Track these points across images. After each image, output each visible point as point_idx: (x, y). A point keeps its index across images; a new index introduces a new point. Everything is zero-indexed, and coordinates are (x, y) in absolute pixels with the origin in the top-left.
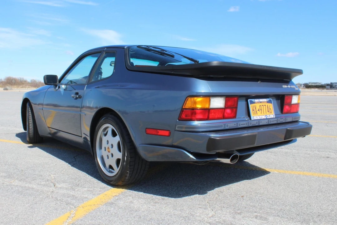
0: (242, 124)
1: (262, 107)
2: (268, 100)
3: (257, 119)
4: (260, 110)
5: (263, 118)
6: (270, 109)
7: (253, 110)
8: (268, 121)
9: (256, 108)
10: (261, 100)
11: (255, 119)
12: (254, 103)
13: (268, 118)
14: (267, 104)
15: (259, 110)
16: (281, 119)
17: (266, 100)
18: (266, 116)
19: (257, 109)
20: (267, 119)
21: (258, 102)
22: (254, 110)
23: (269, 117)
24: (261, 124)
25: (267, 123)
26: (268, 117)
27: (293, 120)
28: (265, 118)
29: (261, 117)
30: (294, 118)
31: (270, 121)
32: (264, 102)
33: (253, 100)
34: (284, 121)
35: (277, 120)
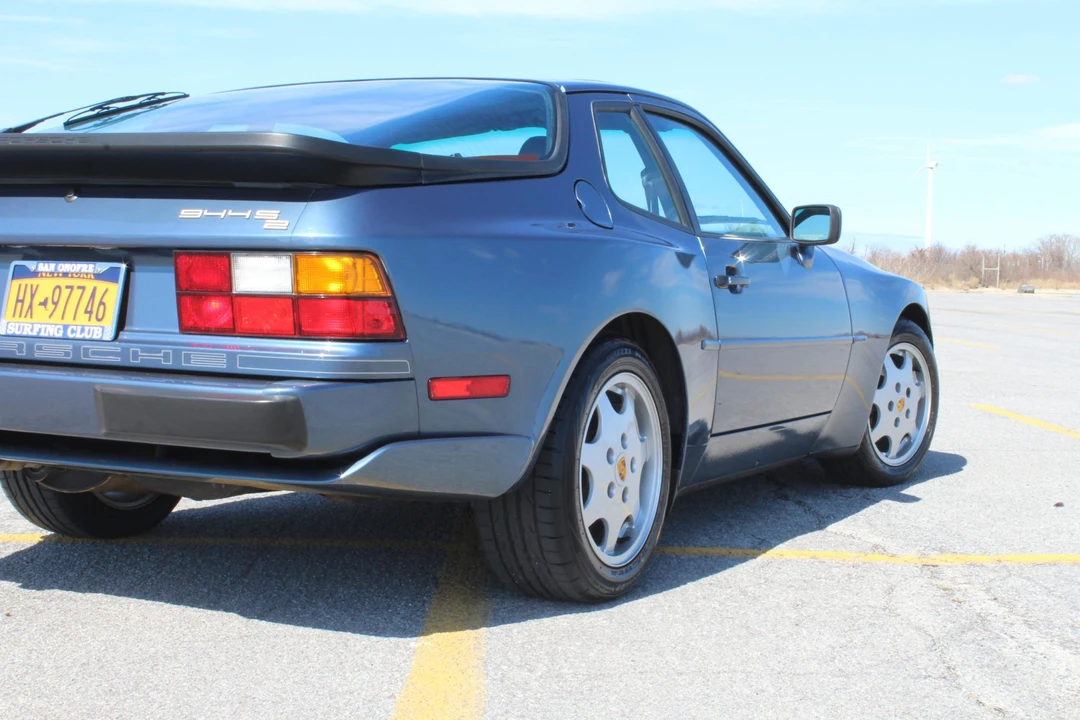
1: (66, 292)
2: (103, 267)
3: (18, 333)
4: (50, 301)
5: (47, 335)
6: (102, 303)
7: (18, 301)
8: (76, 349)
9: (33, 296)
10: (66, 267)
11: (9, 333)
12: (35, 274)
13: (70, 335)
14: (90, 285)
15: (44, 303)
16: (143, 350)
17: (91, 266)
18: (66, 327)
19: (39, 298)
20: (65, 339)
21: (51, 273)
22: (22, 301)
23: (78, 335)
24: (38, 355)
25: (67, 354)
26: (73, 331)
27: (241, 369)
28: (57, 335)
29: (40, 330)
30: (245, 361)
31: (86, 350)
32: (79, 275)
33: (31, 265)
34: (169, 364)
35: (124, 353)
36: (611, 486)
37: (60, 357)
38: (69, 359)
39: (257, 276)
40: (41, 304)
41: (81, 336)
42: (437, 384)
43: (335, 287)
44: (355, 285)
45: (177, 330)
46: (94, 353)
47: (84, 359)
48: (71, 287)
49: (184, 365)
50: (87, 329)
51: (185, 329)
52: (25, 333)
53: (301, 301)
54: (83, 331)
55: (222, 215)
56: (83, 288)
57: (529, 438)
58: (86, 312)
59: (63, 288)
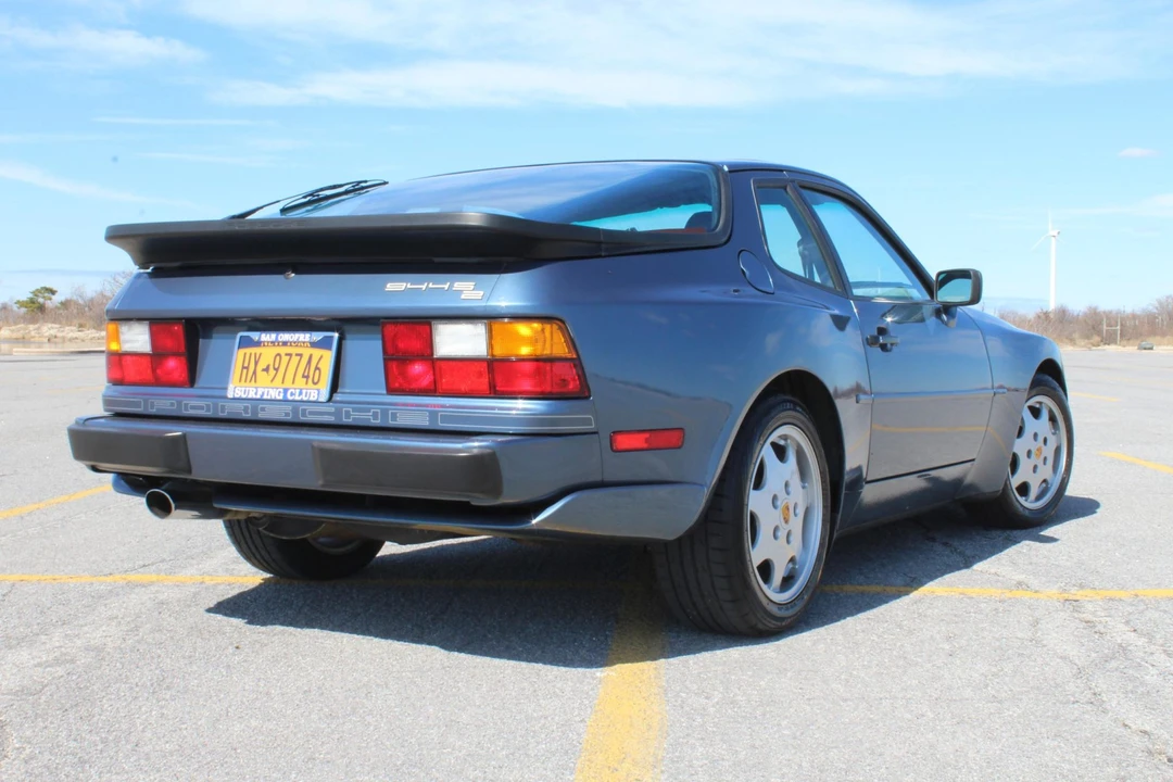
0: (193, 408)
1: (285, 359)
2: (318, 336)
3: (244, 396)
4: (271, 367)
5: (269, 397)
6: (317, 368)
7: (243, 368)
8: (295, 411)
9: (256, 363)
10: (285, 337)
11: (236, 396)
12: (258, 344)
13: (290, 398)
14: (307, 352)
15: (266, 370)
16: (355, 410)
17: (308, 335)
18: (286, 391)
19: (262, 365)
20: (285, 401)
21: (272, 342)
22: (247, 368)
23: (297, 398)
24: (262, 416)
25: (287, 414)
26: (292, 394)
27: (442, 425)
28: (278, 398)
29: (263, 393)
30: (445, 418)
31: (304, 410)
32: (297, 344)
33: (255, 336)
34: (377, 422)
35: (338, 413)
36: (776, 529)
37: (280, 417)
38: (289, 418)
39: (457, 341)
40: (264, 370)
41: (299, 398)
42: (619, 438)
43: (525, 351)
44: (544, 349)
45: (385, 392)
46: (311, 413)
47: (303, 419)
48: (290, 355)
49: (391, 423)
50: (304, 391)
51: (391, 390)
52: (250, 396)
53: (495, 364)
54: (301, 393)
55: (424, 287)
56: (301, 355)
57: (701, 485)
58: (304, 376)
59: (283, 355)
